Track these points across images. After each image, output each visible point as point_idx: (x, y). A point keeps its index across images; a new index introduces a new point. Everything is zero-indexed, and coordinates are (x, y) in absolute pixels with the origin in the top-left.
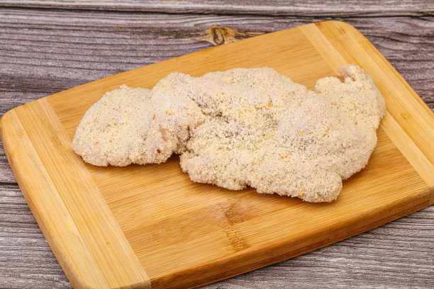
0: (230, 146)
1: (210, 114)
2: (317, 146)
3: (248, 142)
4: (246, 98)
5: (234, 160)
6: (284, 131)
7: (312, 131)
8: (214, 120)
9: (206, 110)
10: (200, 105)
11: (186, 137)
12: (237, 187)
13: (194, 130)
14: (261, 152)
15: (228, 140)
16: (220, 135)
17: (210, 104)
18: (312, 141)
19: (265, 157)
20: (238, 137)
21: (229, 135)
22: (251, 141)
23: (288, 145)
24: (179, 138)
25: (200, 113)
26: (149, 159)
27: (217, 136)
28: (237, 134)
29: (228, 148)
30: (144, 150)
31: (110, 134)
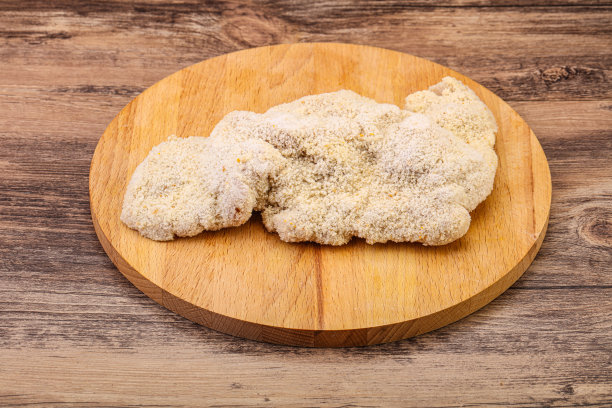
0: (323, 192)
1: (290, 156)
2: (432, 176)
3: (345, 184)
4: (331, 129)
5: (333, 208)
6: (387, 164)
7: (422, 157)
8: (297, 162)
9: (286, 152)
10: (276, 147)
11: (267, 188)
12: (341, 241)
13: (276, 178)
14: (364, 192)
15: (319, 184)
16: (309, 180)
17: (290, 142)
18: (424, 170)
19: (370, 199)
20: (332, 179)
21: (319, 177)
22: (349, 182)
23: (395, 179)
24: (258, 191)
25: (279, 156)
26: (226, 222)
27: (304, 181)
28: (329, 175)
29: (321, 194)
30: (218, 211)
31: (171, 198)
